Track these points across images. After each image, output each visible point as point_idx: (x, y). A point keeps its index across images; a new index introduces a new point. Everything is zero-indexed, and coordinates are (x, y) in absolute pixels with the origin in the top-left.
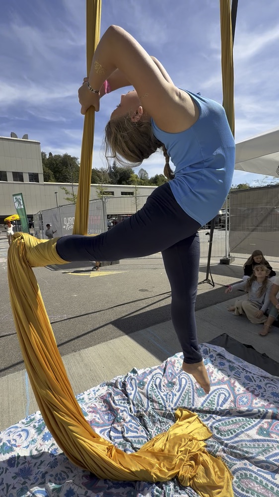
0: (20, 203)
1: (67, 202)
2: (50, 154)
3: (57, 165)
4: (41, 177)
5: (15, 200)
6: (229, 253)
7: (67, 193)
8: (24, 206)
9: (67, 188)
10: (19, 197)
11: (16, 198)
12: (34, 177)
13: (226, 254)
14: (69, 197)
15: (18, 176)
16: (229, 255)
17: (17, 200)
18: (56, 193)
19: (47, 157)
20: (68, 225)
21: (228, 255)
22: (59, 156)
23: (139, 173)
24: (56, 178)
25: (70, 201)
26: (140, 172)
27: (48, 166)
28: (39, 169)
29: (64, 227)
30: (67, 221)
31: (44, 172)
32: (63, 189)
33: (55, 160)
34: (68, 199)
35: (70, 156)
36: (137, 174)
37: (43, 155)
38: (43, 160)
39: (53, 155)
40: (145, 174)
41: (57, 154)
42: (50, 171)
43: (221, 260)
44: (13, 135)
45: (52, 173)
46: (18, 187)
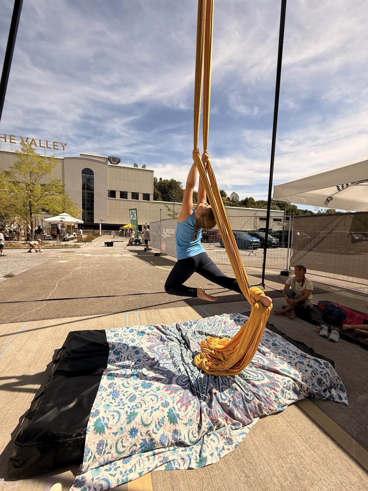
0: (134, 215)
1: (169, 217)
2: (161, 179)
3: (164, 188)
4: (151, 197)
5: (131, 213)
6: (290, 267)
7: (169, 210)
8: (137, 218)
9: (169, 206)
10: (134, 211)
11: (131, 212)
12: (146, 197)
13: (287, 268)
14: (171, 214)
15: (135, 196)
16: (290, 269)
17: (132, 214)
18: (161, 209)
19: (158, 181)
20: (165, 234)
21: (288, 268)
22: (167, 181)
23: (231, 196)
24: (163, 198)
25: (171, 217)
26: (232, 194)
27: (158, 188)
28: (150, 190)
29: (163, 235)
30: (165, 231)
31: (154, 193)
32: (167, 206)
33: (164, 184)
34: (169, 215)
35: (175, 181)
36: (229, 197)
37: (155, 179)
38: (155, 183)
39: (163, 180)
40: (236, 197)
41: (165, 179)
42: (159, 192)
43: (281, 272)
44: (136, 165)
45: (161, 193)
46: (133, 204)
